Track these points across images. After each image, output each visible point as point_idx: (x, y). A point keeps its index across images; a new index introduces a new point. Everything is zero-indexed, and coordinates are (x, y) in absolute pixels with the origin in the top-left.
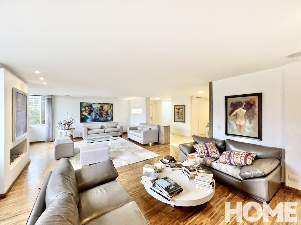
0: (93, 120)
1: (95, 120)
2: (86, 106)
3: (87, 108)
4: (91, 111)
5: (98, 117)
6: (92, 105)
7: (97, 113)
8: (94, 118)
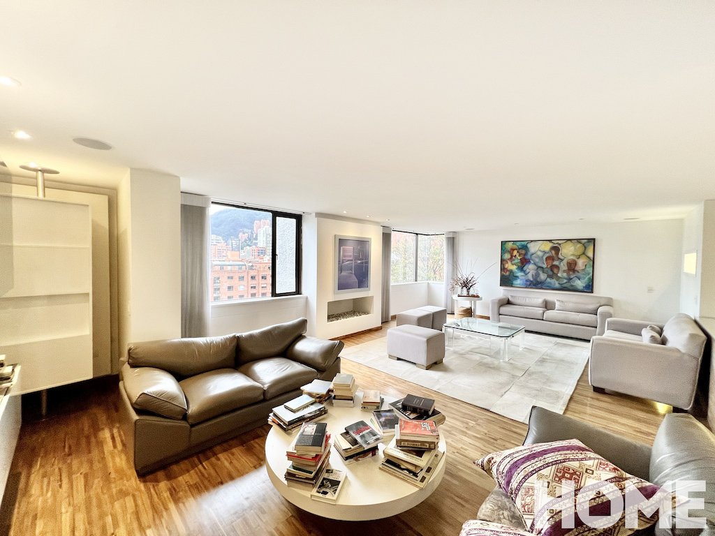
0: (528, 283)
1: (536, 284)
2: (513, 250)
3: (515, 253)
5: (543, 277)
6: (529, 245)
8: (532, 279)
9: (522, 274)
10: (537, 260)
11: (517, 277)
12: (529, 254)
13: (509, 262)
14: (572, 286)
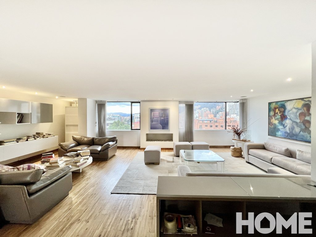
0: (286, 135)
1: (291, 136)
2: (275, 108)
3: (277, 110)
5: (297, 130)
6: (286, 104)
7: (294, 120)
8: (289, 132)
9: (282, 127)
12: (287, 111)
13: (273, 118)
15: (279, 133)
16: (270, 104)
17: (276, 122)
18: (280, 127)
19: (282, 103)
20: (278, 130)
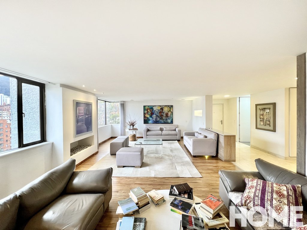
0: (154, 122)
1: (156, 122)
2: (148, 109)
3: (149, 110)
4: (152, 114)
5: (158, 119)
6: (153, 108)
7: (157, 115)
8: (155, 120)
9: (152, 118)
10: (156, 113)
11: (150, 120)
12: (154, 111)
13: (147, 114)
14: (167, 122)
15: (150, 122)
16: (144, 106)
17: (148, 116)
18: (151, 119)
19: (151, 107)
20: (149, 120)
